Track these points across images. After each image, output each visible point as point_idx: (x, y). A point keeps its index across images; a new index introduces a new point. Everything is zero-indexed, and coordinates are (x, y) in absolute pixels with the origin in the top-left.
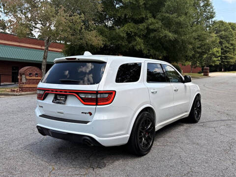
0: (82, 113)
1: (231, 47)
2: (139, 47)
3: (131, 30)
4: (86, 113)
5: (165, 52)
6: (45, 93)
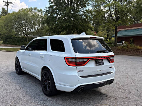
6: (89, 60)
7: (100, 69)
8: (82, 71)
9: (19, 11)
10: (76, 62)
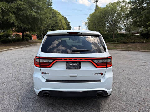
0: (95, 74)
1: (56, 24)
2: (12, 20)
3: (5, 7)
4: (98, 74)
5: (29, 25)
6: (55, 61)
7: (76, 75)
8: (47, 73)
9: (107, 6)
10: (40, 62)
